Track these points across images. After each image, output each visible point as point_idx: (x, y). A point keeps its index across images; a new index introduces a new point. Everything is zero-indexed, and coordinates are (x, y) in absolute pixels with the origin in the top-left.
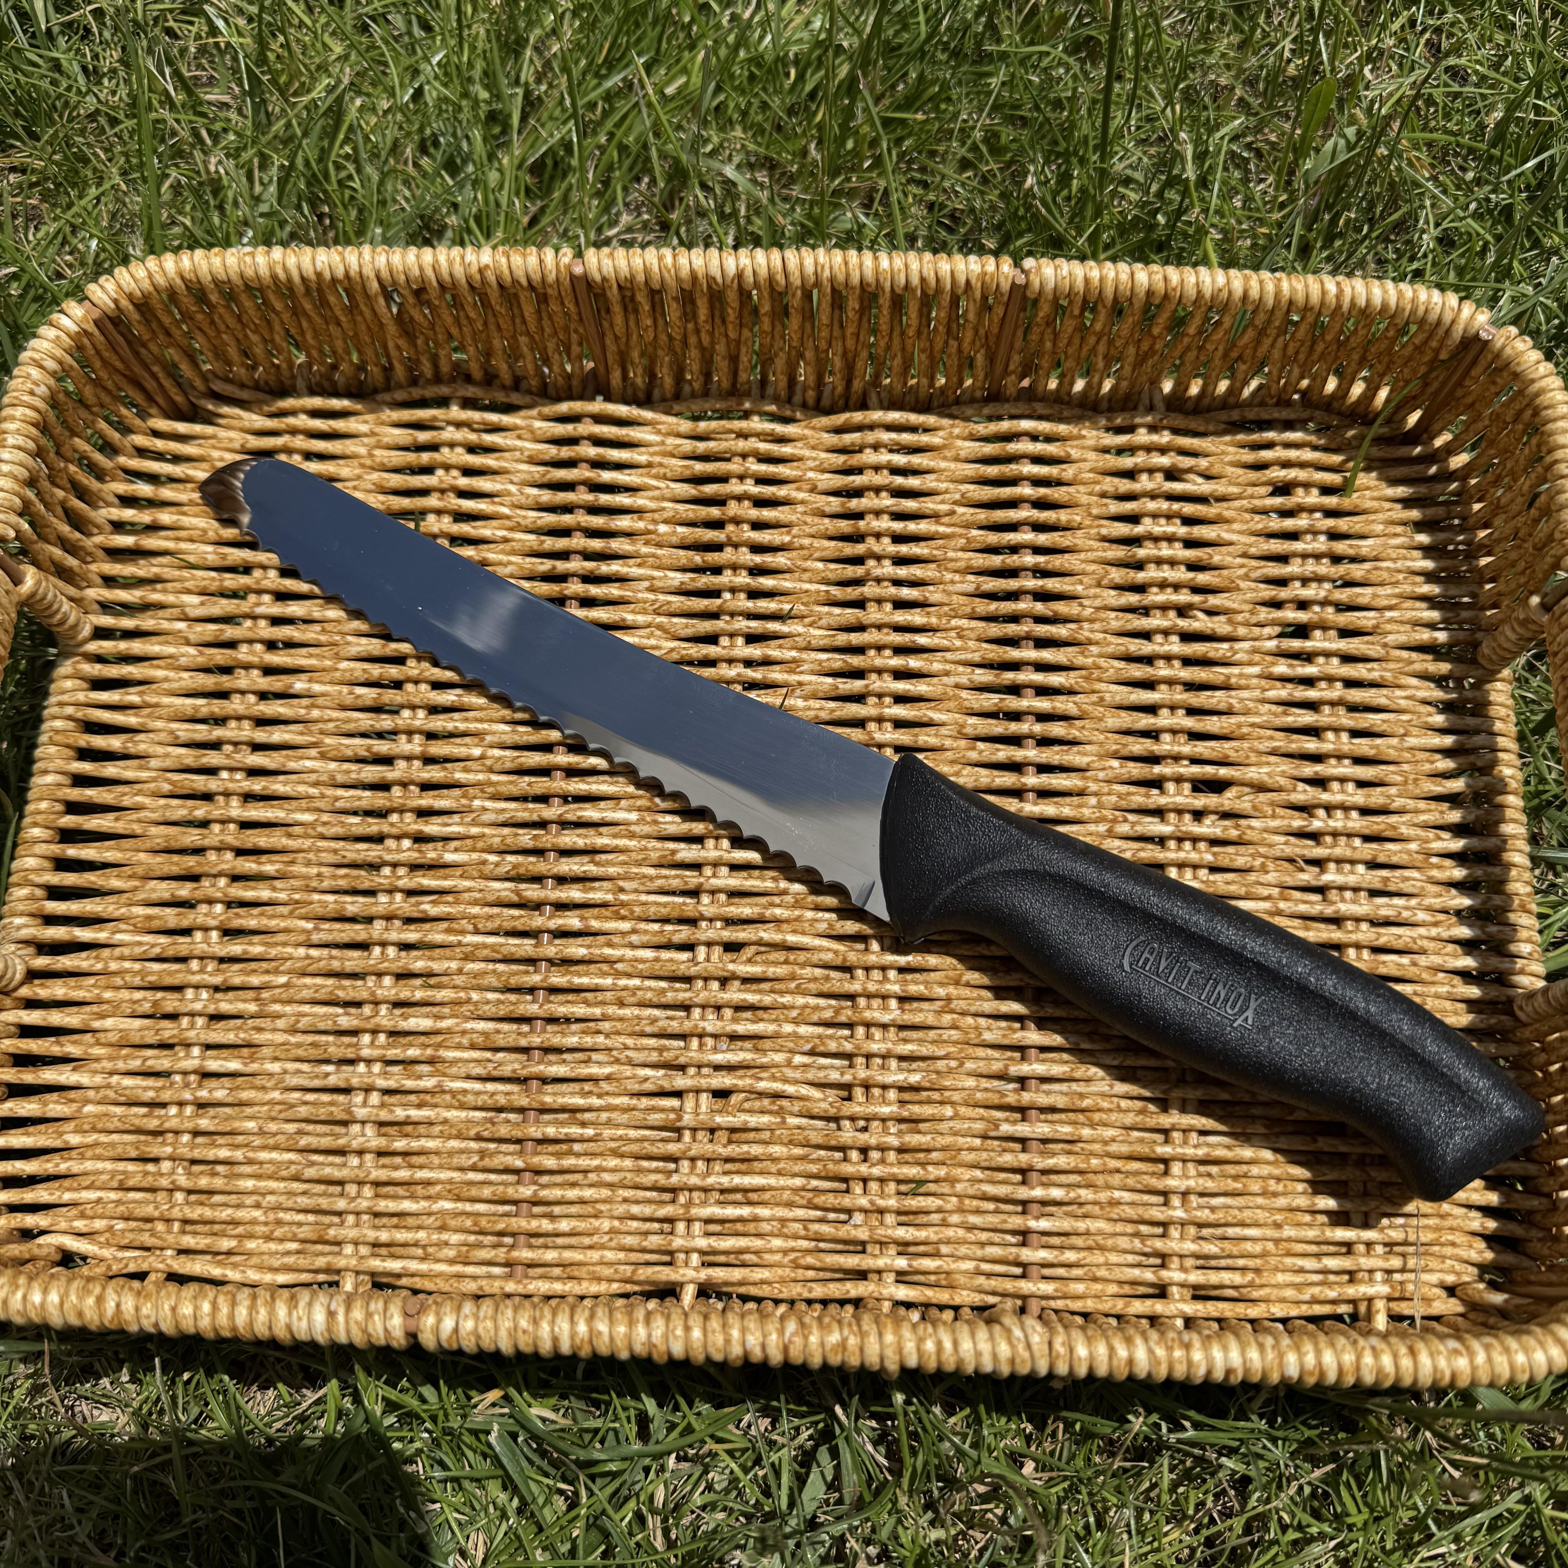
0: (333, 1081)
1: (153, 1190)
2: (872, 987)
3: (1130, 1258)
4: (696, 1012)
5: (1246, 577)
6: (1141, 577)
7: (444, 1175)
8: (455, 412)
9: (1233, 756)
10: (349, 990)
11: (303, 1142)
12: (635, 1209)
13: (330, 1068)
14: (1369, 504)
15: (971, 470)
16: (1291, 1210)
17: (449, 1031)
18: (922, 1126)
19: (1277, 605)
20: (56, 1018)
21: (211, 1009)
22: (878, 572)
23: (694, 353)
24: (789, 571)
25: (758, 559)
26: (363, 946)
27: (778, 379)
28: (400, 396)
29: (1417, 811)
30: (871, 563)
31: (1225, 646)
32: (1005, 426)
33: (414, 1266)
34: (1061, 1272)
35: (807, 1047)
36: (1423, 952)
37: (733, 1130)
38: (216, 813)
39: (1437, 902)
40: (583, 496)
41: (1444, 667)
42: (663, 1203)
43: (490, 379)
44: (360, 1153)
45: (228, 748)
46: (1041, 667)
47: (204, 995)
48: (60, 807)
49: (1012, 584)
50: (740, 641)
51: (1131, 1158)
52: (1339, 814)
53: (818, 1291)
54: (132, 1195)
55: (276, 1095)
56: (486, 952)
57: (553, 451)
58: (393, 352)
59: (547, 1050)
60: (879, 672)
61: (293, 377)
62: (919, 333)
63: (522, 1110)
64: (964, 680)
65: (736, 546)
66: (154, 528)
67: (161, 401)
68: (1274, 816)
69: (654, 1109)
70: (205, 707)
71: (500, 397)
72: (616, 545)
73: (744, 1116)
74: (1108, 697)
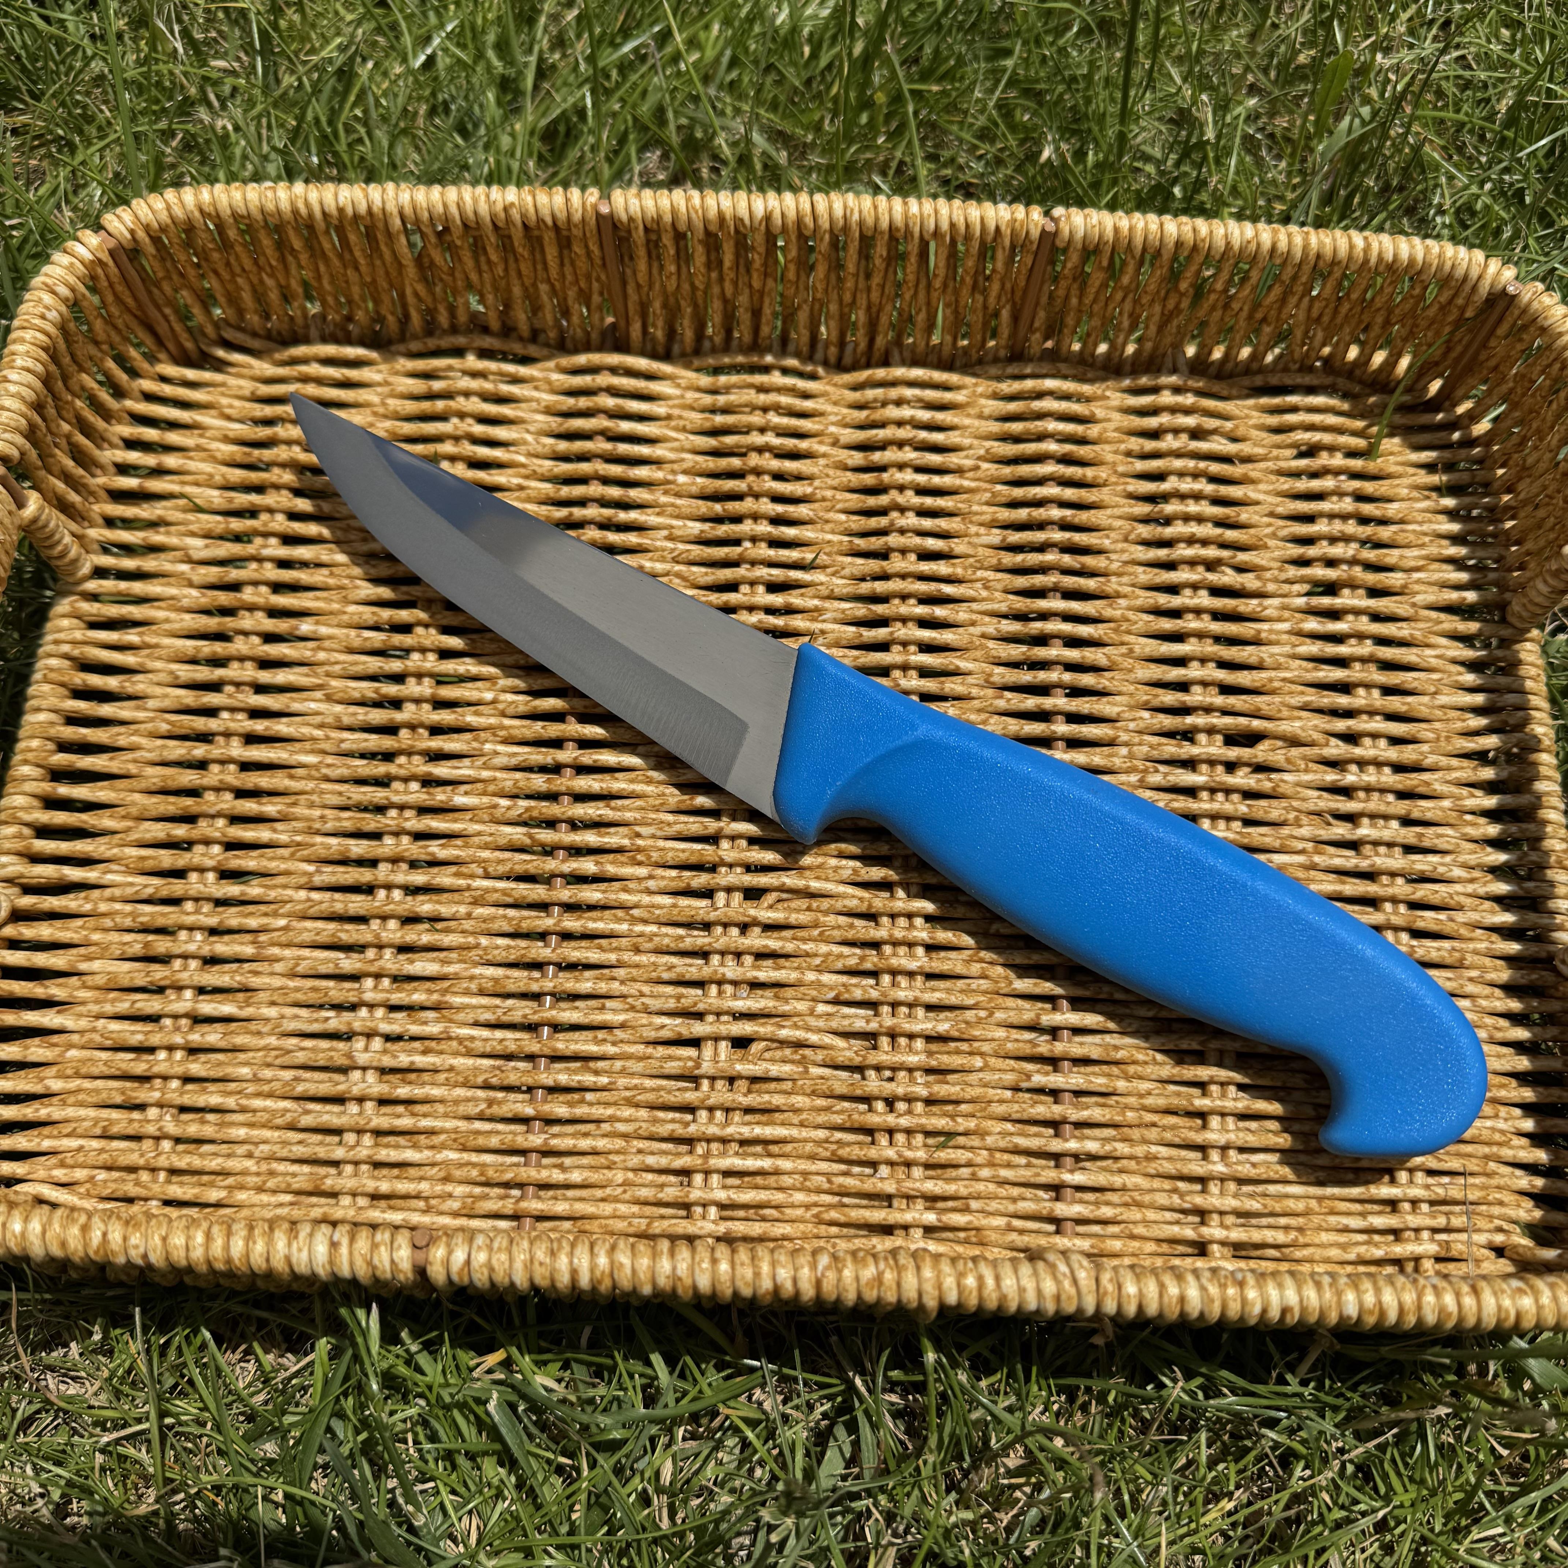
0: (332, 1026)
1: (138, 1138)
2: (899, 934)
3: (1169, 1216)
4: (715, 959)
5: (1274, 535)
6: (1169, 532)
7: (450, 1124)
8: (472, 361)
9: (1266, 710)
10: (350, 933)
11: (300, 1089)
12: (651, 1160)
13: (330, 1013)
14: (1393, 469)
15: (995, 427)
16: (1335, 1166)
17: (457, 977)
18: (949, 1077)
19: (1303, 562)
20: (41, 959)
21: (206, 951)
22: (902, 523)
23: (716, 304)
24: (811, 522)
25: (780, 508)
26: (369, 890)
27: (800, 336)
28: (415, 346)
29: (1449, 769)
31: (1255, 601)
33: (415, 1218)
35: (831, 995)
36: (1460, 908)
37: (754, 1080)
38: (216, 754)
39: (1472, 859)
40: (601, 445)
41: (1473, 627)
42: (679, 1154)
43: (507, 331)
44: (361, 1100)
45: (229, 689)
46: (1068, 618)
47: (199, 936)
48: (51, 746)
49: (1039, 536)
50: (761, 589)
51: (1167, 1111)
52: (1371, 769)
54: (115, 1144)
55: (273, 1041)
56: (496, 896)
57: (571, 400)
58: (411, 299)
59: (558, 996)
60: (904, 620)
61: (307, 327)
62: (945, 285)
63: (531, 1058)
64: (991, 630)
65: (757, 496)
66: (159, 472)
67: (171, 346)
68: (1307, 771)
69: (670, 1058)
70: (207, 648)
71: (518, 348)
72: (634, 494)
73: (765, 1065)
74: (1137, 650)
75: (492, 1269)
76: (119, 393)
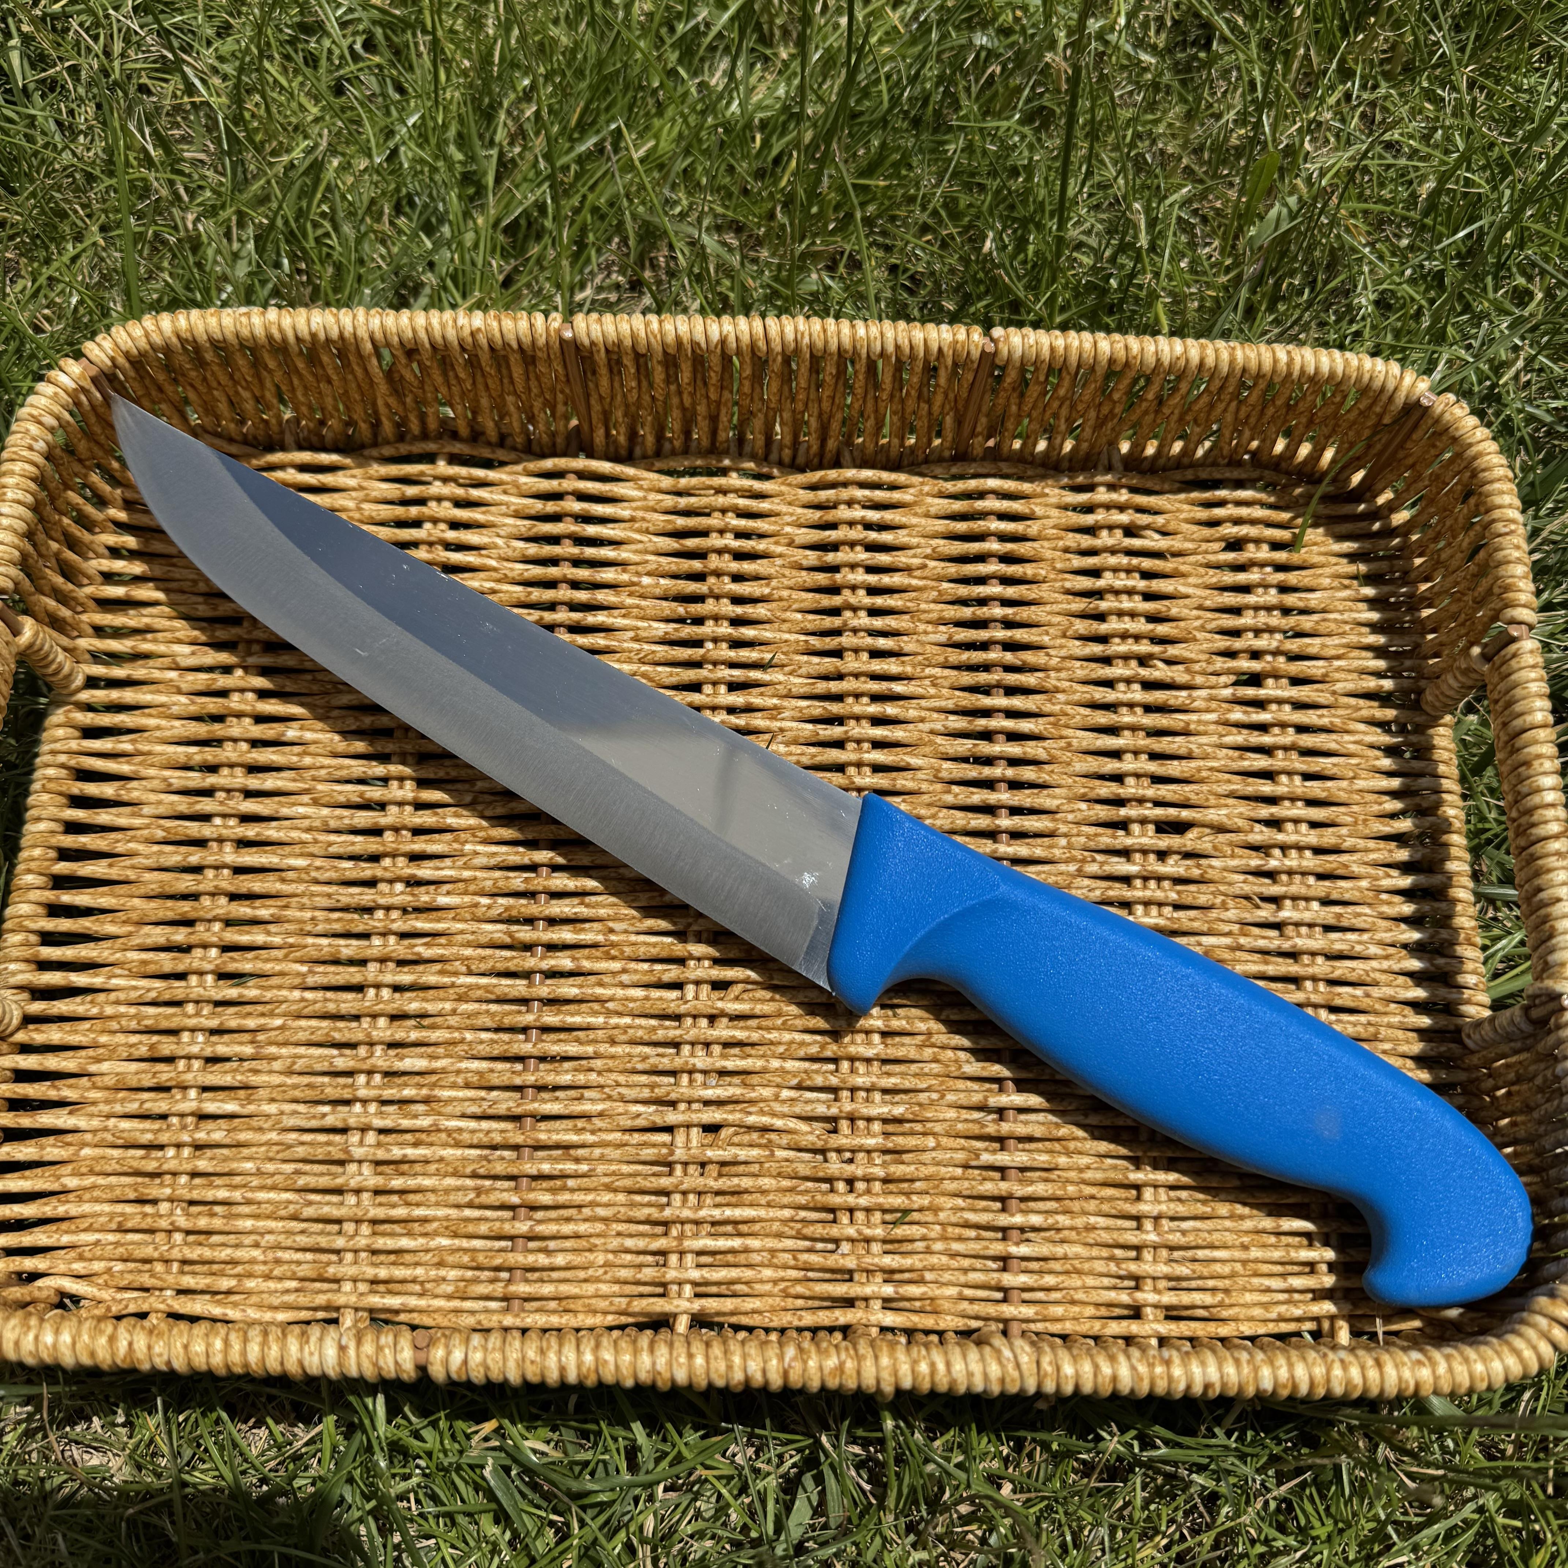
0: (330, 1121)
1: (151, 1231)
3: (1106, 1281)
4: (686, 1049)
5: (1202, 628)
6: (1103, 628)
7: (441, 1212)
8: (442, 467)
9: (1194, 798)
10: (344, 1031)
11: (301, 1182)
12: (629, 1243)
13: (326, 1109)
14: (1316, 559)
15: (942, 525)
16: (1258, 1232)
17: (444, 1071)
18: (905, 1157)
19: (1231, 654)
20: (52, 1062)
21: (208, 1052)
22: (854, 623)
23: (676, 413)
24: (768, 622)
25: (739, 610)
26: (359, 988)
27: (754, 437)
28: (387, 451)
29: (1367, 850)
30: (848, 614)
31: (1184, 693)
32: (972, 484)
33: (413, 1302)
34: (1040, 1295)
35: (795, 1082)
36: (1376, 984)
37: (723, 1164)
38: (211, 859)
39: (1387, 937)
40: (568, 549)
41: (1390, 713)
42: (655, 1236)
43: (476, 436)
44: (358, 1192)
45: (221, 795)
46: (1012, 714)
47: (200, 1038)
48: (52, 854)
49: (983, 635)
50: (723, 689)
51: (1105, 1184)
52: (1293, 853)
53: (808, 1319)
54: (130, 1237)
55: (273, 1136)
56: (479, 993)
57: (538, 506)
58: (382, 410)
59: (541, 1088)
60: (858, 719)
61: (282, 432)
62: (892, 396)
63: (516, 1147)
64: (938, 726)
65: (717, 598)
66: (144, 579)
68: (1233, 856)
69: (645, 1144)
70: (198, 754)
71: (486, 453)
72: (602, 596)
73: (734, 1150)
74: (1075, 742)
75: (487, 1368)
76: (102, 503)
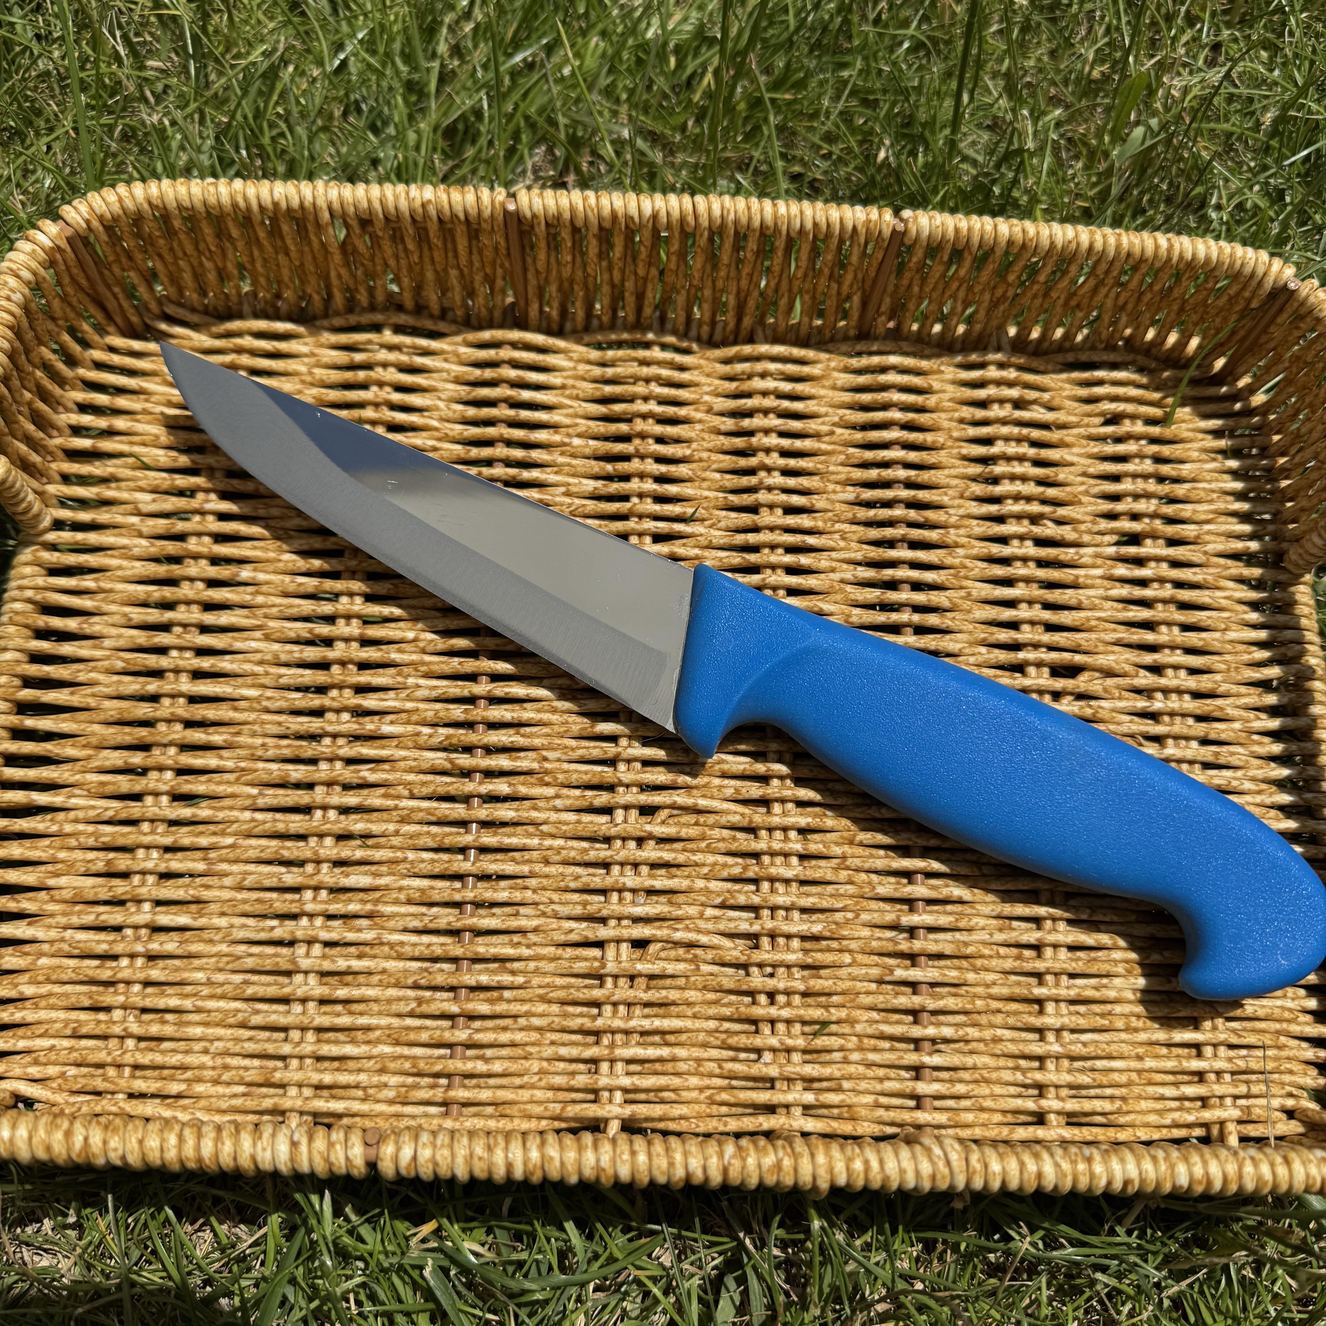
0: (278, 933)
1: (105, 1037)
2: (776, 846)
3: (1012, 1090)
4: (616, 869)
5: (1087, 493)
6: (998, 490)
7: (384, 1021)
8: (388, 336)
9: (1085, 645)
10: (291, 850)
11: (250, 991)
12: (563, 1051)
13: (275, 923)
14: (1186, 434)
15: (848, 397)
16: (1152, 1044)
17: (387, 888)
18: (823, 972)
19: (1112, 516)
21: (162, 867)
22: (769, 481)
23: (605, 288)
24: (690, 480)
25: (663, 468)
26: (307, 810)
27: (676, 315)
28: (338, 322)
29: (1238, 695)
31: (1072, 550)
32: (876, 360)
33: (355, 1106)
35: (718, 901)
37: (651, 977)
38: (167, 689)
39: (1260, 774)
40: (504, 412)
41: (1256, 572)
42: (586, 1045)
43: (420, 309)
44: (304, 1001)
46: (915, 565)
47: (155, 854)
48: (17, 682)
49: (888, 494)
50: (648, 540)
51: (1010, 999)
52: (1174, 696)
53: (733, 1125)
54: (85, 1043)
55: (224, 948)
56: (421, 815)
57: (476, 373)
58: (334, 281)
59: (478, 905)
60: (773, 567)
61: (240, 303)
63: (455, 960)
64: (848, 576)
65: (642, 457)
66: (110, 433)
67: (119, 320)
68: (1120, 698)
69: (577, 958)
70: (157, 593)
71: (429, 324)
72: (536, 455)
73: (662, 964)
74: (974, 593)
75: (436, 1164)
76: (72, 362)
